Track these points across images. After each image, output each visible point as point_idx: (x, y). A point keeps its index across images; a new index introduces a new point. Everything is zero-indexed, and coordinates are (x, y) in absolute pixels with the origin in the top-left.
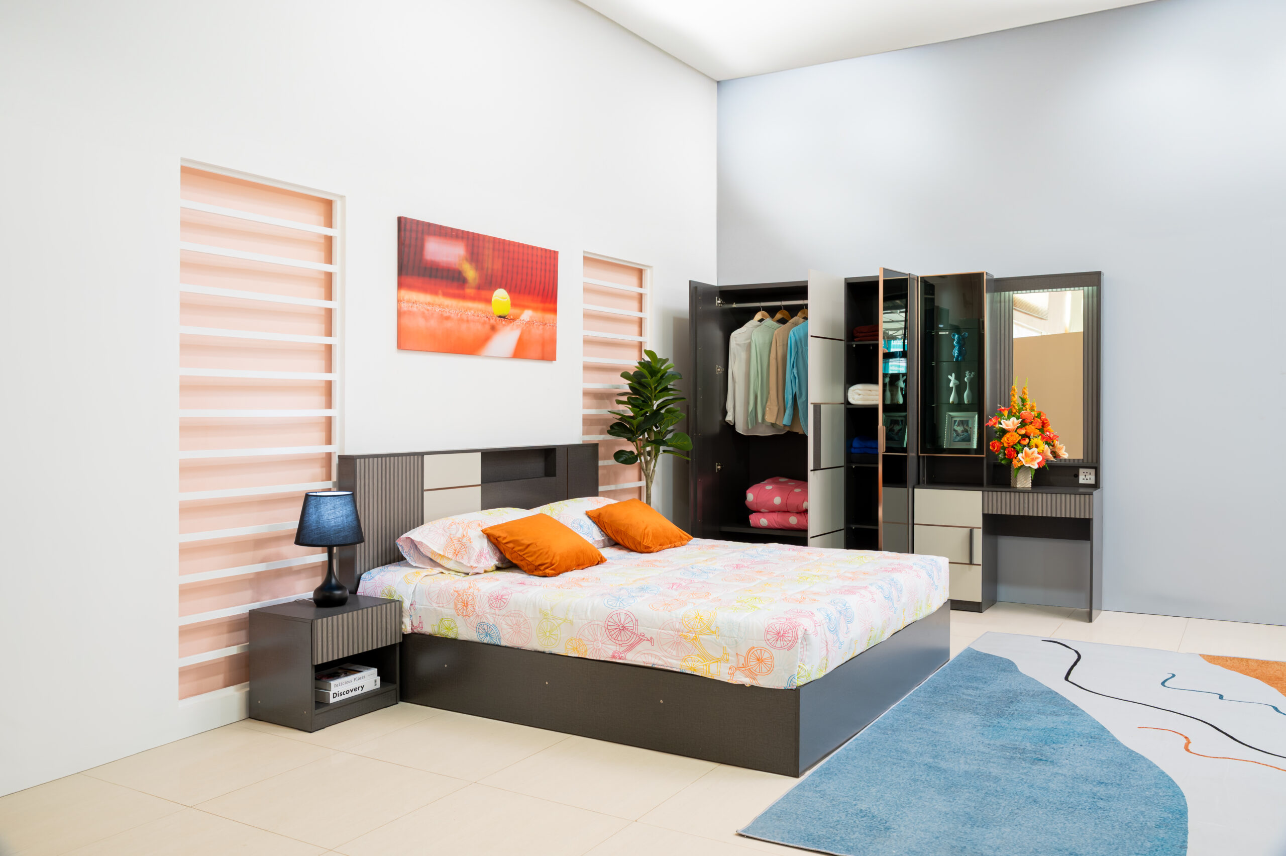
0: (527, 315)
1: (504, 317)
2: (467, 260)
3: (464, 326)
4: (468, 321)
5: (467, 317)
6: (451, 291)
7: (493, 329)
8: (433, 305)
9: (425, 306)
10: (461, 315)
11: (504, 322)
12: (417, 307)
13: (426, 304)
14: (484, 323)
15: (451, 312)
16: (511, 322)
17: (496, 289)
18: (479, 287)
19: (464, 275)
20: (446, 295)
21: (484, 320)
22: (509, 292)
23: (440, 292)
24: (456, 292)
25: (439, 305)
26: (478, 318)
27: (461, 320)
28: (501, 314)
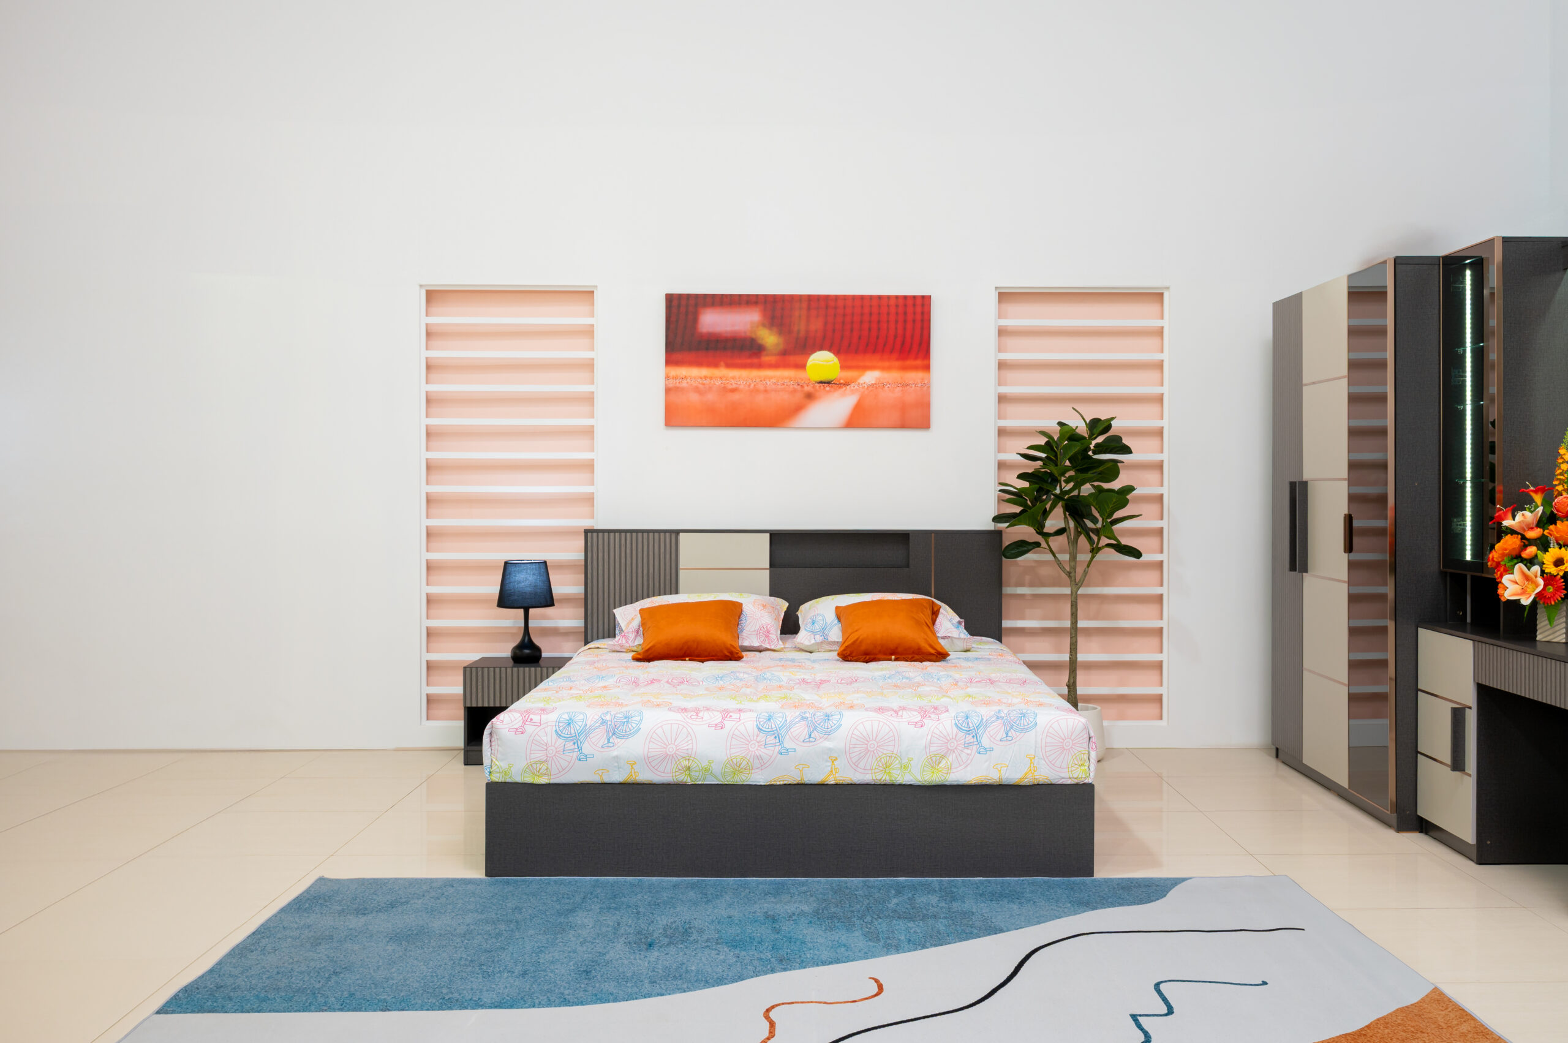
0: (870, 377)
1: (829, 383)
2: (764, 325)
3: (760, 398)
4: (766, 391)
5: (766, 387)
6: (738, 361)
7: (810, 397)
8: (711, 378)
9: (700, 380)
10: (755, 385)
11: (828, 389)
12: (688, 382)
13: (701, 378)
14: (795, 391)
15: (739, 383)
16: (840, 387)
17: (814, 351)
18: (784, 353)
19: (760, 342)
20: (729, 366)
21: (793, 388)
22: (837, 353)
23: (722, 363)
24: (749, 361)
25: (721, 378)
26: (783, 387)
27: (756, 391)
28: (823, 379)
